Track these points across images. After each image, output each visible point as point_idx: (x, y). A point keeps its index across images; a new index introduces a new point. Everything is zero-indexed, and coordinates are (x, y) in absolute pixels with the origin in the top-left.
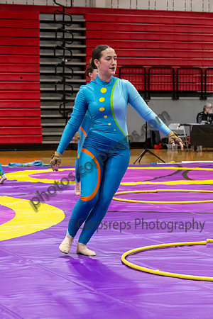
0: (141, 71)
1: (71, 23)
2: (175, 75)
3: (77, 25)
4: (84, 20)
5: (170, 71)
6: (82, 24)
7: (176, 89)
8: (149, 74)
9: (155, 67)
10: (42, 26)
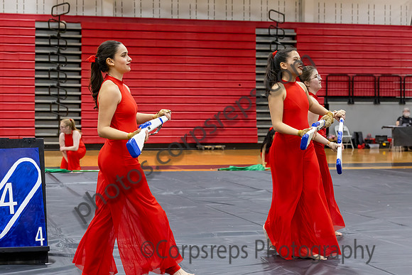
0: (346, 79)
1: (284, 36)
2: (376, 82)
3: (288, 38)
4: (295, 34)
5: (372, 79)
6: (293, 37)
7: (377, 94)
8: (353, 81)
9: (358, 75)
10: (258, 39)
